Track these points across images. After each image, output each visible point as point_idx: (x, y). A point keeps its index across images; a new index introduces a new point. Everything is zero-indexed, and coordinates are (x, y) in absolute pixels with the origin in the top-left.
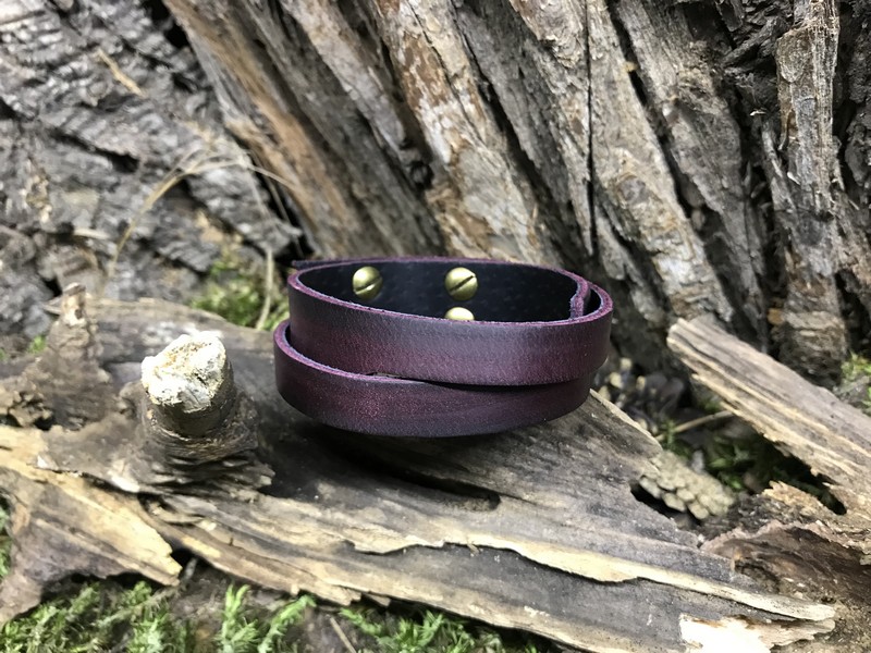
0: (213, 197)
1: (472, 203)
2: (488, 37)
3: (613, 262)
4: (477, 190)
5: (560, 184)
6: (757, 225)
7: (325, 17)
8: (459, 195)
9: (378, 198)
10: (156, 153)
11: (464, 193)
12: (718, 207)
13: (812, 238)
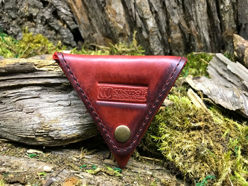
0: (62, 15)
1: (113, 6)
3: (139, 22)
4: (114, 3)
5: (129, 5)
10: (52, 2)
11: (112, 4)
12: (157, 10)
13: (173, 14)
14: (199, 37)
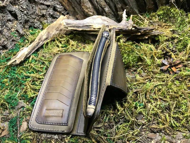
0: (58, 9)
3: (100, 9)
4: (85, 3)
6: (113, 3)
8: (84, 4)
9: (76, 6)
10: (52, 4)
12: (109, 2)
13: (118, 4)
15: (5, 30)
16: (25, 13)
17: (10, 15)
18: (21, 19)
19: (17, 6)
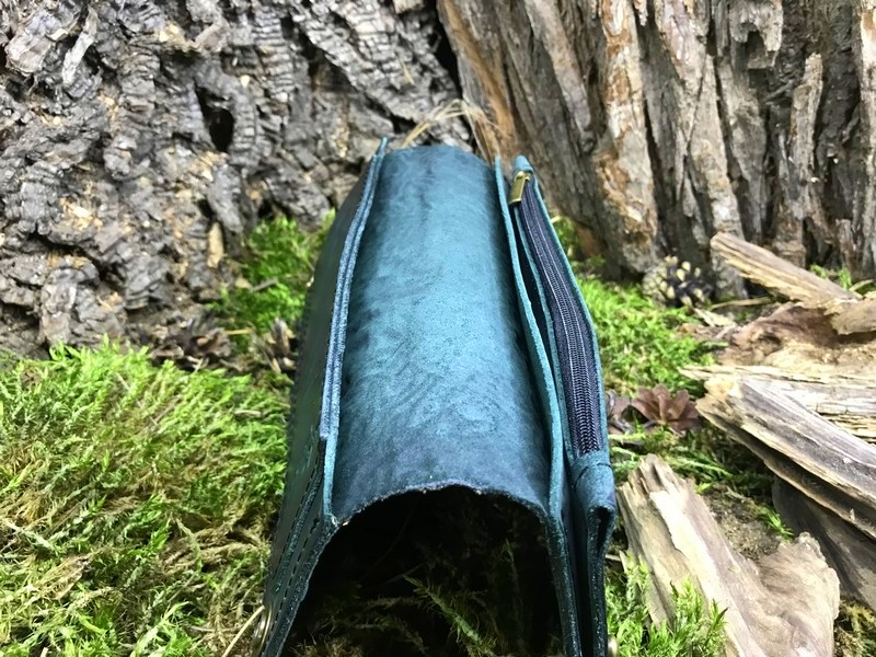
1: (623, 162)
2: (650, 75)
3: (689, 206)
4: (627, 154)
5: (669, 157)
6: (766, 190)
7: (567, 55)
8: (616, 156)
11: (620, 156)
12: (747, 176)
13: (795, 196)
14: (856, 259)
15: (144, 181)
16: (271, 128)
17: (198, 114)
18: (248, 150)
19: (245, 80)
